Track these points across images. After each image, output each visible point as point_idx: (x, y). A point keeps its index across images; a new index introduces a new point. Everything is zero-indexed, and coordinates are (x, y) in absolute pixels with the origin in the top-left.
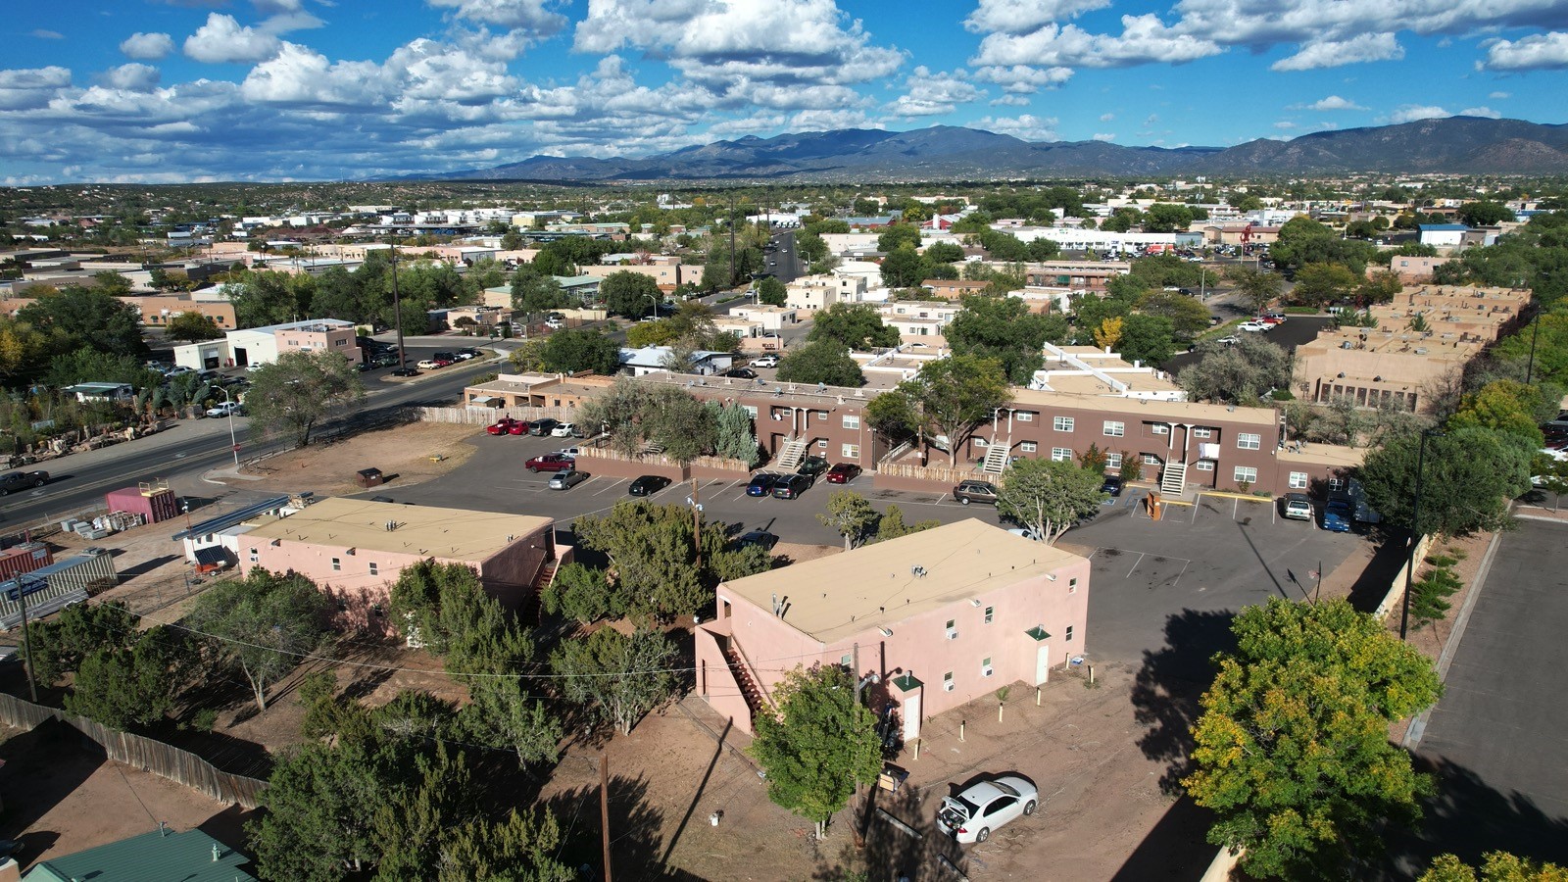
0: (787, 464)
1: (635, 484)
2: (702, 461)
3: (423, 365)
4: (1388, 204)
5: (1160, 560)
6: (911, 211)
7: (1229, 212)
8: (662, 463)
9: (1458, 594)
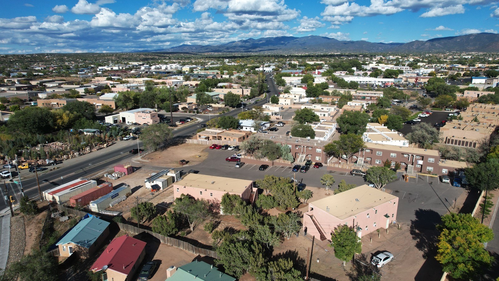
0: (301, 161)
1: (260, 167)
2: (277, 161)
3: (177, 123)
4: (460, 66)
5: (410, 194)
6: (308, 68)
7: (409, 69)
8: (266, 160)
9: (493, 207)
